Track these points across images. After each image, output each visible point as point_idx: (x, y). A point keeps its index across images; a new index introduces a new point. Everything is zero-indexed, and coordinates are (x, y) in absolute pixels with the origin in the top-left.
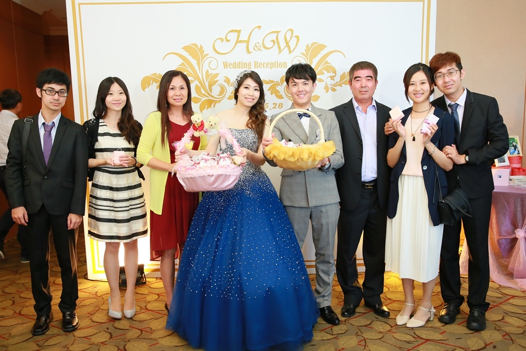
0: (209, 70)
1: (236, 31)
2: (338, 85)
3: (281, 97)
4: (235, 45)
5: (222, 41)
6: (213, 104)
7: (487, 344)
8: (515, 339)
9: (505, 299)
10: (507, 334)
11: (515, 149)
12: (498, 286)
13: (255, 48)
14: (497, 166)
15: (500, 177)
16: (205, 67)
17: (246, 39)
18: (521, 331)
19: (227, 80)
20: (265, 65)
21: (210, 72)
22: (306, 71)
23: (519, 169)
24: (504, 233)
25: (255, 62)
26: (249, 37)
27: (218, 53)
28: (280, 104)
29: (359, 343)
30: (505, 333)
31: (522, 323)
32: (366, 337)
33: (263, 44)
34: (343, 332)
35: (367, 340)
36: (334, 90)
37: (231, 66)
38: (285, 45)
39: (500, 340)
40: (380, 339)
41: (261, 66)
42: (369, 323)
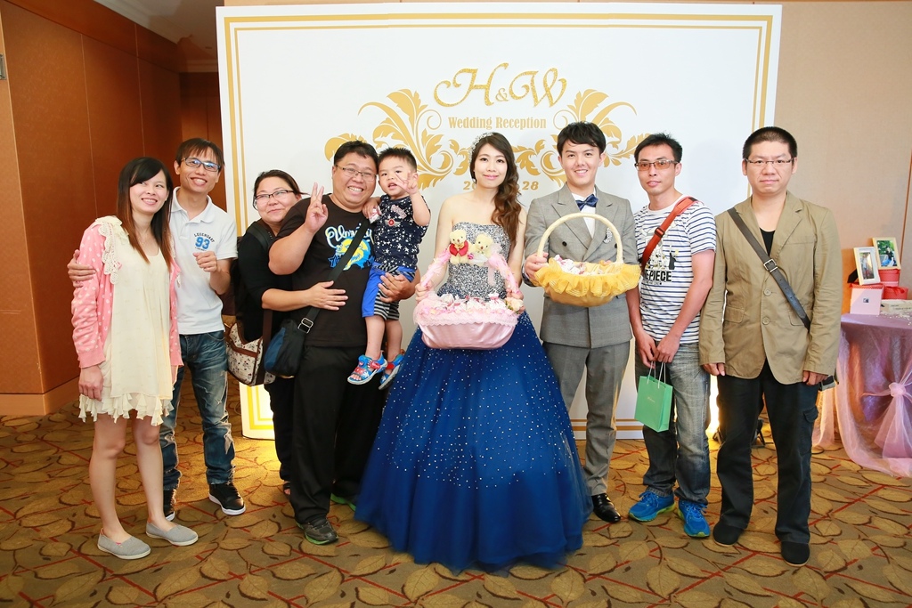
0: (428, 129)
1: (469, 71)
2: (624, 156)
3: (535, 173)
4: (468, 93)
5: (449, 85)
6: (432, 182)
7: (848, 561)
8: (891, 555)
9: (871, 489)
10: (878, 547)
11: (890, 258)
12: (859, 468)
13: (499, 98)
14: (861, 283)
15: (867, 301)
16: (422, 126)
17: (485, 83)
18: (900, 542)
19: (455, 146)
20: (513, 124)
21: (429, 132)
22: (590, 134)
23: (895, 288)
24: (870, 388)
25: (497, 118)
26: (489, 82)
27: (442, 104)
28: (533, 183)
29: (652, 554)
30: (875, 546)
31: (901, 530)
32: (661, 544)
33: (511, 92)
34: (626, 534)
35: (662, 549)
36: (617, 163)
37: (461, 125)
38: (545, 92)
39: (867, 556)
40: (682, 548)
41: (507, 125)
42: (664, 521)
